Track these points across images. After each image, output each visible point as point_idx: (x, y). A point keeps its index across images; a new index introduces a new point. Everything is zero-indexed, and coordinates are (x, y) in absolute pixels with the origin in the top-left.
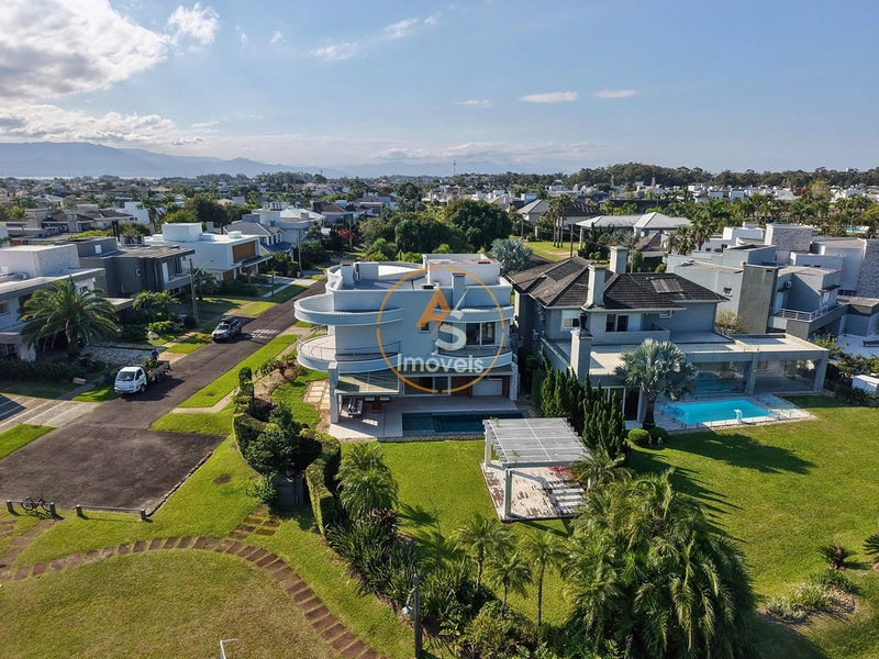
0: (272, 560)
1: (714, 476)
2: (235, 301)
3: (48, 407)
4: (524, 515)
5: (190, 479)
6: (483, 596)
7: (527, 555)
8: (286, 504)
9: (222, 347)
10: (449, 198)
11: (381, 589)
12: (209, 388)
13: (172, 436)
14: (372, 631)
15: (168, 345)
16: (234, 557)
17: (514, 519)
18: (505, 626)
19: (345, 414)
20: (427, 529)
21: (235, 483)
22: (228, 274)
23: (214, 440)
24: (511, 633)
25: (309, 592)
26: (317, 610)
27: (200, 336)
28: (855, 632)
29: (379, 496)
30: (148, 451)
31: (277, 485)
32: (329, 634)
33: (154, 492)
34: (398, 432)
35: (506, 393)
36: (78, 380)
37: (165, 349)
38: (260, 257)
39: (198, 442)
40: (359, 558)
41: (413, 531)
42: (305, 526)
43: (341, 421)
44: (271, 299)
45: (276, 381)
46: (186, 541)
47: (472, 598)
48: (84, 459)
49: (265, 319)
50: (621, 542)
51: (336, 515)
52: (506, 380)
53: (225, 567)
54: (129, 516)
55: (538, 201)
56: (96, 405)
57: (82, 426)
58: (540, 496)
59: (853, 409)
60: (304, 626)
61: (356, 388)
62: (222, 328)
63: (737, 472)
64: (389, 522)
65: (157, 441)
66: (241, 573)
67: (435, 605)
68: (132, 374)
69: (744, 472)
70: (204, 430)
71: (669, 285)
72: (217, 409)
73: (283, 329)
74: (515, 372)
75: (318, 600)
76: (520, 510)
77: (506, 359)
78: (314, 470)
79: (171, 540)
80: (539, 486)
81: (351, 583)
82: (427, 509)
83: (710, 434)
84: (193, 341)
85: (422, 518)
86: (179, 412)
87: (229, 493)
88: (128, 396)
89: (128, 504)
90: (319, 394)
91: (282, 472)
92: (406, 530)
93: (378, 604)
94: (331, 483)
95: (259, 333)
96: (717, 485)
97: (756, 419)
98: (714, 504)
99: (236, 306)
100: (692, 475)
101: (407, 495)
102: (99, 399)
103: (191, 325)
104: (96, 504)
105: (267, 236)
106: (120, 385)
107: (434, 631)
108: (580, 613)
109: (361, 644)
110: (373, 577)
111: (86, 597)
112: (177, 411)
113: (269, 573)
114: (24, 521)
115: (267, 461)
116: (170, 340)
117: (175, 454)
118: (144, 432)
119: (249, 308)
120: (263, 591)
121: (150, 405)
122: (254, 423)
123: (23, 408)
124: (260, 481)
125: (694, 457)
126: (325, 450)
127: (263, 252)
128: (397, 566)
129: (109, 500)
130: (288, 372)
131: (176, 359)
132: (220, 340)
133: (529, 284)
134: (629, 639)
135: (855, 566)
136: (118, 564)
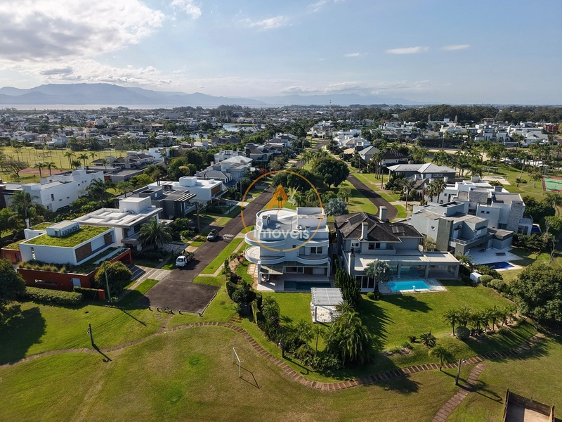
0: (241, 330)
1: (392, 311)
2: (213, 217)
3: (154, 271)
4: (321, 321)
5: (211, 303)
6: (302, 343)
7: (313, 332)
8: (245, 313)
9: (212, 244)
10: (324, 133)
11: (274, 340)
12: (210, 265)
13: (202, 286)
14: (271, 351)
15: (189, 242)
16: (230, 329)
17: (318, 322)
18: (306, 350)
19: (263, 280)
20: (289, 324)
21: (227, 305)
22: (208, 202)
23: (216, 288)
24: (308, 352)
25: (253, 340)
26: (256, 344)
27: (202, 237)
28: (406, 359)
29: (275, 313)
30: (194, 291)
31: (241, 306)
32: (259, 351)
33: (201, 307)
34: (282, 289)
35: (326, 274)
36: (161, 260)
37: (189, 245)
38: (222, 192)
39: (212, 288)
40: (268, 331)
41: (285, 324)
42: (251, 321)
43: (262, 283)
44: (228, 216)
45: (236, 264)
46: (215, 324)
47: (298, 343)
48: (174, 294)
49: (228, 228)
50: (338, 329)
51: (261, 318)
52: (326, 269)
53: (227, 332)
54: (195, 314)
55: (371, 147)
56: (170, 271)
57: (168, 280)
58: (328, 315)
59: (465, 287)
60: (252, 349)
61: (268, 271)
62: (211, 235)
63: (401, 311)
64: (277, 321)
65: (196, 288)
66: (233, 333)
67: (288, 344)
68: (182, 259)
69: (404, 310)
70: (212, 284)
71: (399, 230)
72: (215, 275)
73: (236, 234)
74: (329, 267)
75: (256, 342)
76: (320, 320)
77: (326, 260)
78: (254, 303)
79: (210, 323)
80: (329, 312)
81: (265, 338)
82: (290, 317)
83: (400, 295)
84: (198, 240)
85: (288, 320)
86: (202, 275)
87: (225, 308)
88: (181, 268)
89: (193, 310)
90: (253, 270)
91: (243, 302)
92: (282, 324)
93: (273, 344)
94: (259, 308)
95: (226, 236)
96: (392, 315)
97: (421, 290)
98: (387, 321)
99: (214, 220)
100: (385, 311)
101: (283, 312)
102: (171, 269)
103: (197, 232)
104: (184, 310)
105: (225, 178)
106: (178, 263)
107: (288, 352)
108: (326, 349)
109: (268, 353)
110: (271, 336)
111: (190, 337)
112: (200, 275)
113: (241, 334)
114: (163, 314)
115: (239, 299)
116: (189, 240)
117: (204, 292)
118: (191, 284)
119: (220, 221)
120: (240, 339)
121: (190, 272)
122: (233, 285)
123: (145, 272)
124: (236, 305)
125: (389, 304)
126: (257, 296)
127: (224, 188)
128: (278, 333)
129: (186, 309)
130: (241, 260)
131: (195, 250)
132: (210, 240)
133: (341, 224)
134: (338, 355)
135: (418, 342)
136: (197, 329)
